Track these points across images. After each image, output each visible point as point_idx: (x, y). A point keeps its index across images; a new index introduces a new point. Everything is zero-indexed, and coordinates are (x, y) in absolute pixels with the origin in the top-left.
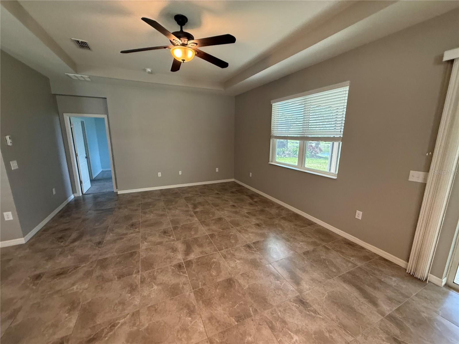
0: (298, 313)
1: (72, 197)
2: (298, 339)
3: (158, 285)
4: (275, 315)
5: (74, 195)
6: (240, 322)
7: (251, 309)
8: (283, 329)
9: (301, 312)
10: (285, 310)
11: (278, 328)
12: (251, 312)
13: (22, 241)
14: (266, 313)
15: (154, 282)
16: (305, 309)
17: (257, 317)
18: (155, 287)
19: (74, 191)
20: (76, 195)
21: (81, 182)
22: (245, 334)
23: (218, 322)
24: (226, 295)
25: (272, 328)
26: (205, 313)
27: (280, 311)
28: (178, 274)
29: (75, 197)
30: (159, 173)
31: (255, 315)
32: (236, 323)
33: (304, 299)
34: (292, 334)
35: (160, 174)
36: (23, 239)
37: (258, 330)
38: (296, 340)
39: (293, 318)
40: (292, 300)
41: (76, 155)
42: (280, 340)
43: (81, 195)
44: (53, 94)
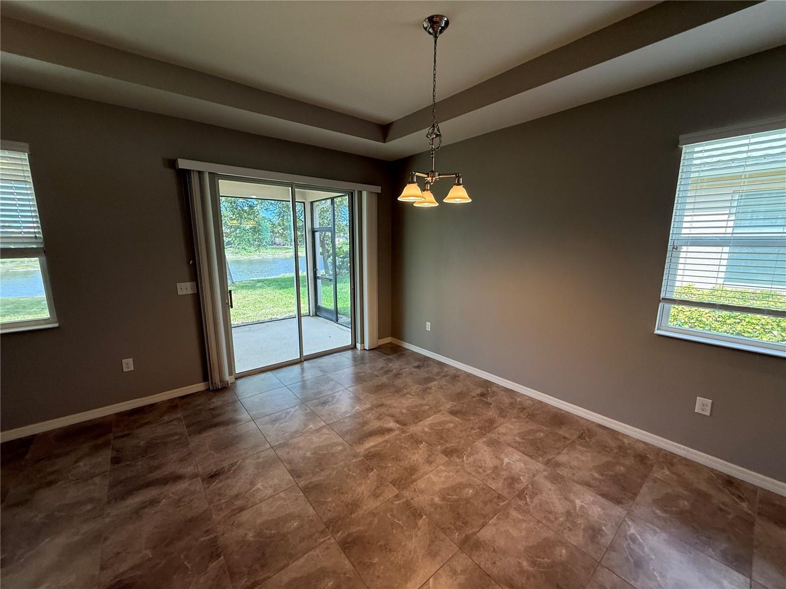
0: (229, 481)
2: (261, 484)
4: (224, 506)
8: (246, 498)
9: (228, 478)
10: (220, 495)
11: (244, 502)
14: (218, 516)
16: (226, 474)
25: (242, 509)
27: (220, 500)
33: (210, 474)
34: (254, 489)
38: (262, 485)
39: (234, 486)
40: (207, 486)
42: (259, 500)
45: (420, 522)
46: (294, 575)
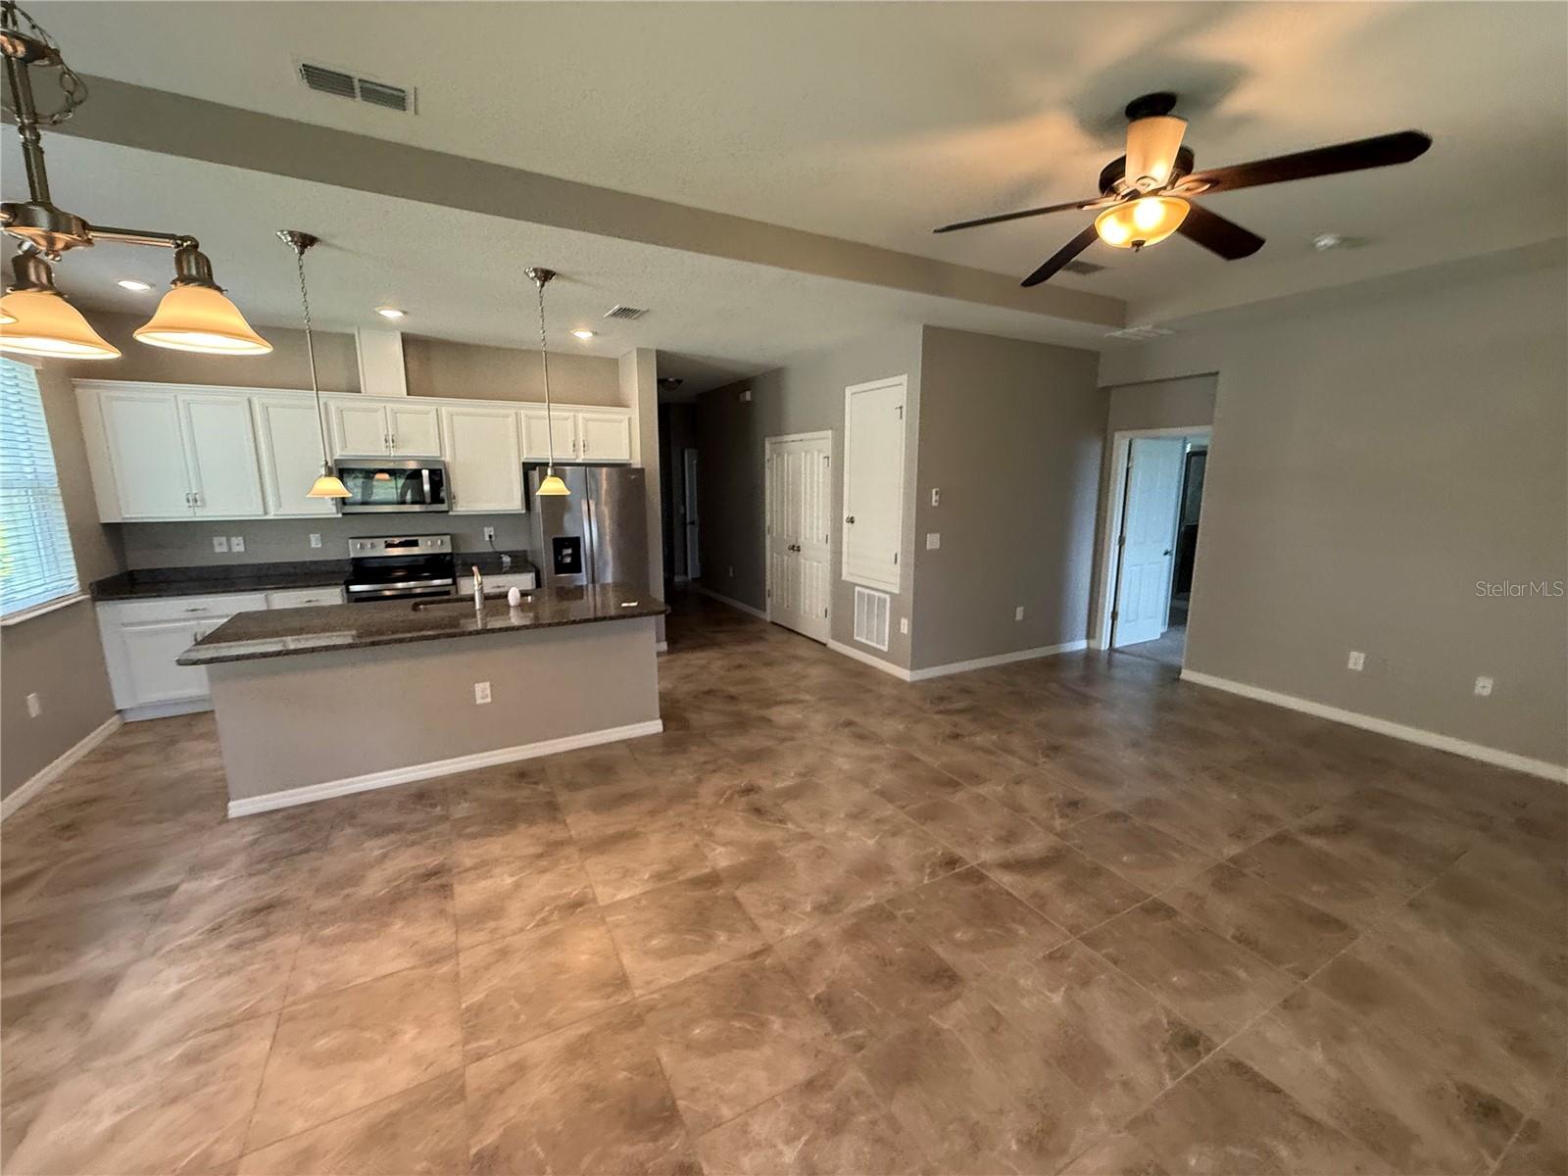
1: (1081, 645)
3: (1069, 1000)
5: (1088, 644)
6: (817, 1005)
7: (860, 1032)
8: (811, 1118)
11: (812, 1105)
12: (851, 1034)
13: (905, 674)
14: (853, 1076)
15: (1070, 988)
17: (837, 1049)
18: (1057, 998)
19: (1090, 634)
20: (1094, 644)
21: (1114, 615)
22: (786, 1014)
23: (810, 959)
24: (890, 969)
25: (810, 1086)
26: (826, 932)
27: (874, 1123)
28: (1150, 1049)
29: (1088, 648)
30: (1354, 654)
31: (845, 1042)
32: (812, 996)
34: (799, 1145)
35: (1356, 661)
36: (908, 672)
37: (802, 1048)
41: (1122, 541)
42: (778, 1102)
43: (1103, 649)
44: (1103, 388)
45: (821, 989)
46: (701, 958)
